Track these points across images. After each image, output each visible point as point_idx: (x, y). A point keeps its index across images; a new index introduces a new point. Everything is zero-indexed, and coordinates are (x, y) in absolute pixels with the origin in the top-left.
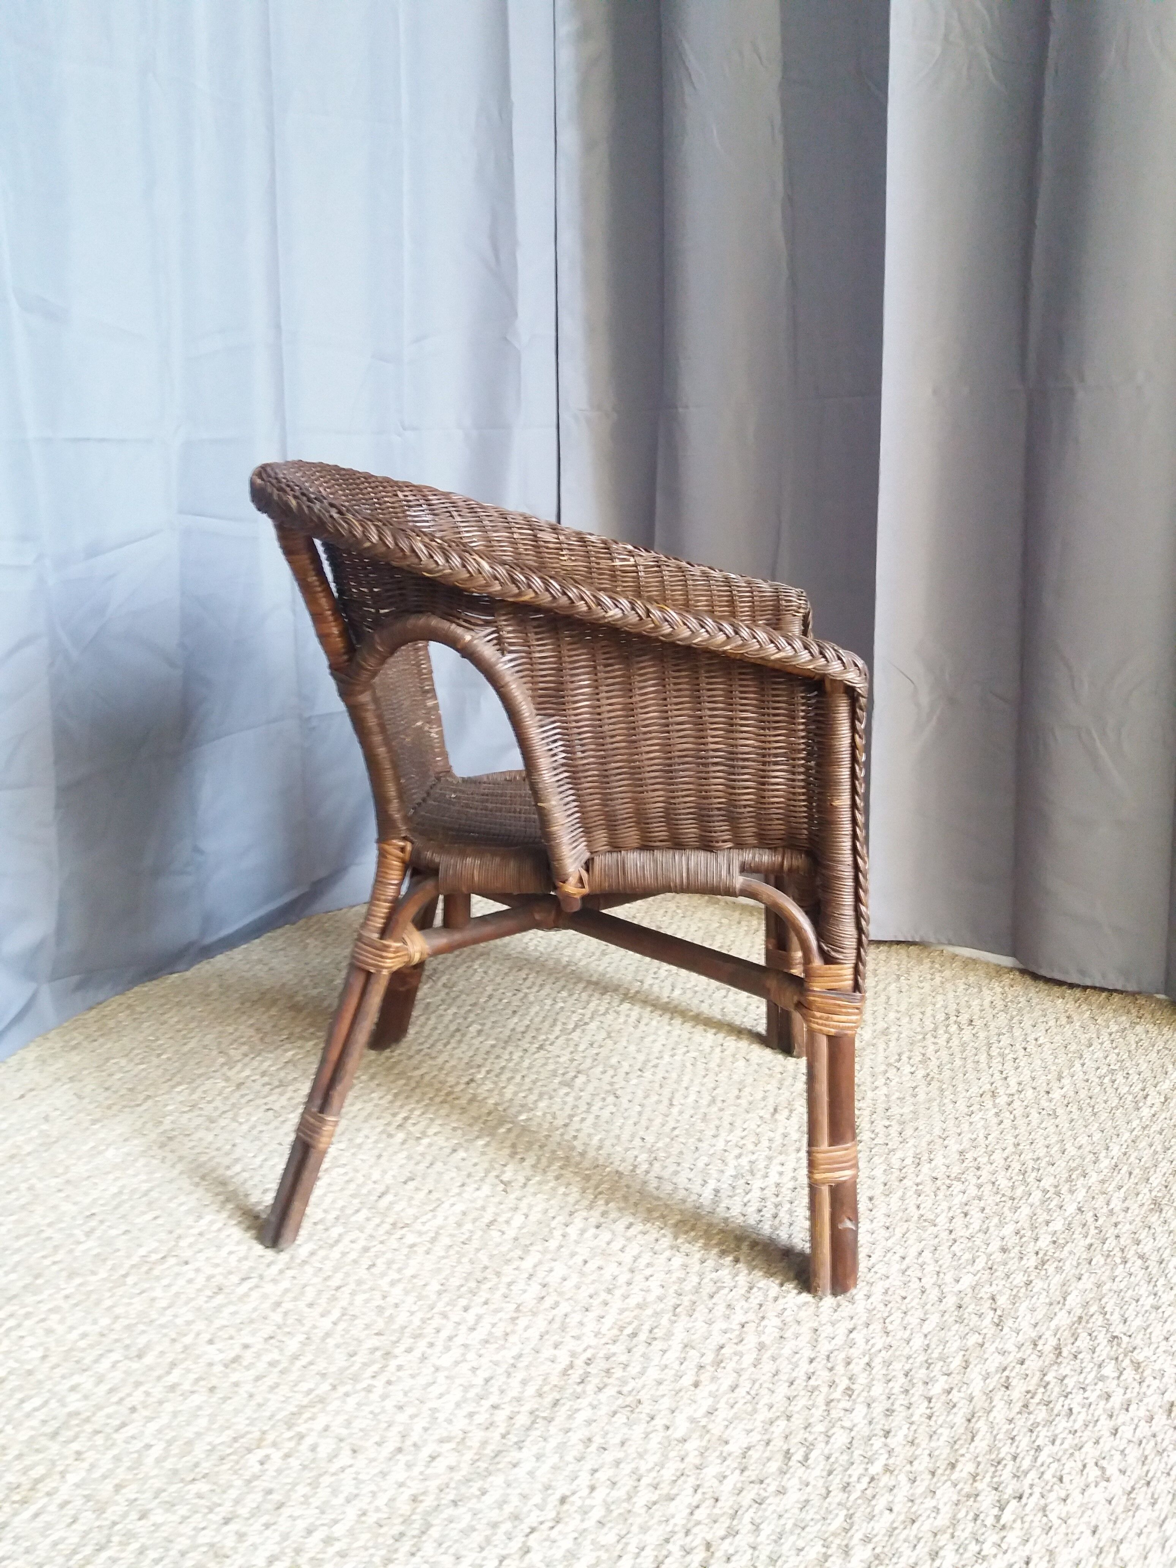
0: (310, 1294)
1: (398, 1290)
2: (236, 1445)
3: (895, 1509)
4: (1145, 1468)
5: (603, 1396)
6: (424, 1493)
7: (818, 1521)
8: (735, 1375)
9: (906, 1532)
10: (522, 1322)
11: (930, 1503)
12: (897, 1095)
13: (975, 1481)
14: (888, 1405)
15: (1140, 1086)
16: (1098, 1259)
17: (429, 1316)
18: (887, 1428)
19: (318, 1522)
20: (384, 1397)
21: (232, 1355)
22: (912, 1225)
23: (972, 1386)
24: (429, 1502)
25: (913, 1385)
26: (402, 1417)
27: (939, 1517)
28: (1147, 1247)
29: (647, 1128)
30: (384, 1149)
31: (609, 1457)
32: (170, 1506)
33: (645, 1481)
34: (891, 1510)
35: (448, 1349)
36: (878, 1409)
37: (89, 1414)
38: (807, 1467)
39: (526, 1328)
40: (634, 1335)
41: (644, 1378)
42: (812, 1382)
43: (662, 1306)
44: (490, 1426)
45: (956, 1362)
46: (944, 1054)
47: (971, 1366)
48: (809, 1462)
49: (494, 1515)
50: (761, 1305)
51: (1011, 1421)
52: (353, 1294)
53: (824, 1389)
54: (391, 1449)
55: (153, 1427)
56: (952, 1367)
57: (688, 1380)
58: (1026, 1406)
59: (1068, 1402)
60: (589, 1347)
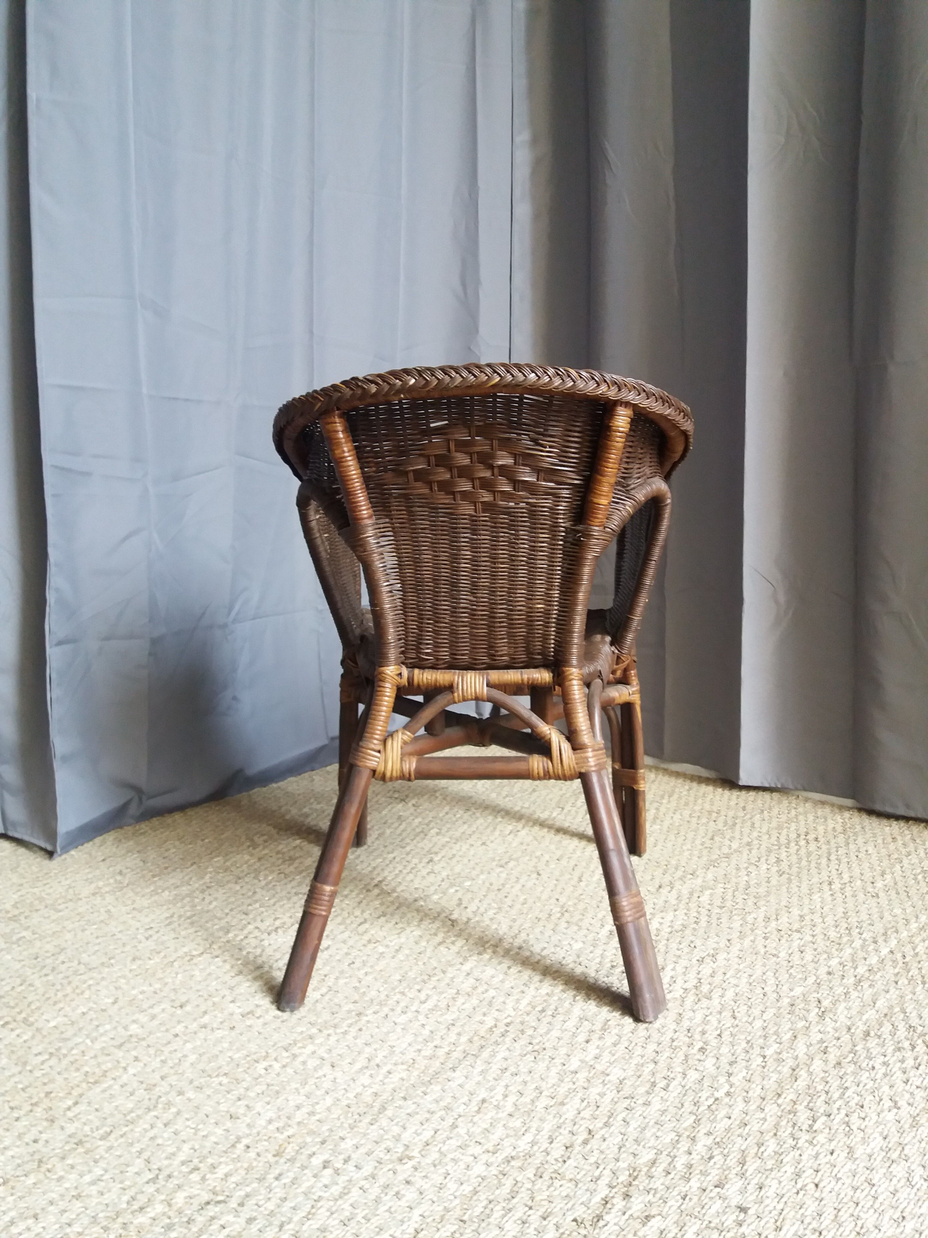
1: (370, 978)
3: (733, 1117)
5: (517, 1045)
6: (383, 1092)
7: (674, 1121)
9: (740, 1130)
10: (461, 1000)
11: (760, 1115)
12: (755, 881)
13: (795, 1104)
14: (732, 1059)
16: (903, 981)
17: (392, 994)
18: (730, 1071)
19: (305, 1103)
20: (355, 1038)
22: (759, 957)
23: (798, 1051)
24: (385, 1096)
25: (753, 1048)
26: (369, 1050)
27: (766, 1123)
29: (561, 893)
30: (364, 899)
31: (518, 1079)
33: (545, 1094)
34: (730, 1118)
35: (404, 1013)
36: (724, 1061)
37: (144, 1036)
38: (668, 1091)
39: (463, 1004)
40: (543, 1011)
41: (549, 1036)
42: (675, 1044)
44: (433, 1057)
45: (787, 1037)
46: (794, 858)
47: (798, 1039)
48: (670, 1088)
49: (433, 1107)
51: (826, 1072)
52: (337, 978)
53: (685, 1048)
54: (360, 1067)
55: (189, 1046)
56: (784, 1039)
57: (581, 1038)
58: (839, 1063)
59: (871, 1062)
60: (509, 1016)
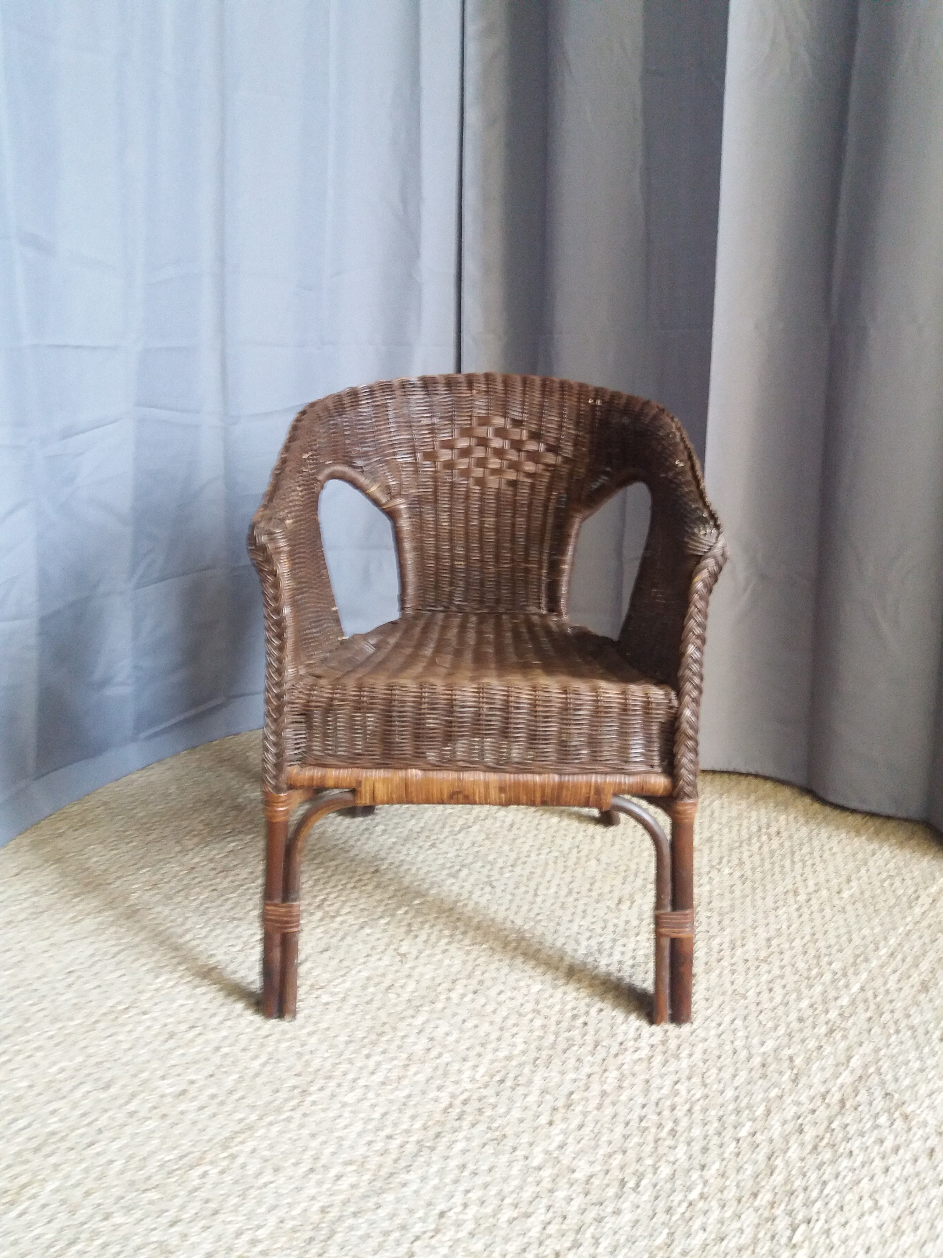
0: (244, 1041)
1: (313, 1040)
2: (181, 1163)
3: (709, 1229)
4: (910, 1201)
5: (475, 1131)
6: (331, 1206)
7: (645, 1237)
8: (581, 1116)
9: (716, 1248)
10: (413, 1069)
11: (736, 1225)
13: (772, 1208)
14: (704, 1143)
15: (913, 889)
16: (876, 1030)
17: (338, 1061)
18: (703, 1163)
19: (245, 1227)
20: (301, 1126)
21: (179, 1089)
22: (727, 998)
23: (772, 1131)
24: (334, 1213)
25: (725, 1128)
26: (314, 1144)
27: (744, 1236)
28: (916, 1020)
29: (516, 913)
31: (479, 1181)
32: (128, 1210)
33: (508, 1201)
34: (704, 1230)
35: (352, 1089)
36: (696, 1147)
37: (63, 1134)
38: (638, 1193)
39: (416, 1074)
40: (502, 1081)
41: (508, 1117)
42: (643, 1124)
43: (524, 1058)
44: (384, 1152)
45: (760, 1111)
46: (757, 858)
47: (772, 1114)
48: (640, 1189)
49: (386, 1225)
50: (604, 1060)
51: (803, 1160)
52: (279, 1041)
53: (653, 1130)
54: (305, 1169)
55: (115, 1145)
56: (757, 1114)
57: (543, 1120)
58: (815, 1148)
59: (849, 1145)
60: (466, 1090)
